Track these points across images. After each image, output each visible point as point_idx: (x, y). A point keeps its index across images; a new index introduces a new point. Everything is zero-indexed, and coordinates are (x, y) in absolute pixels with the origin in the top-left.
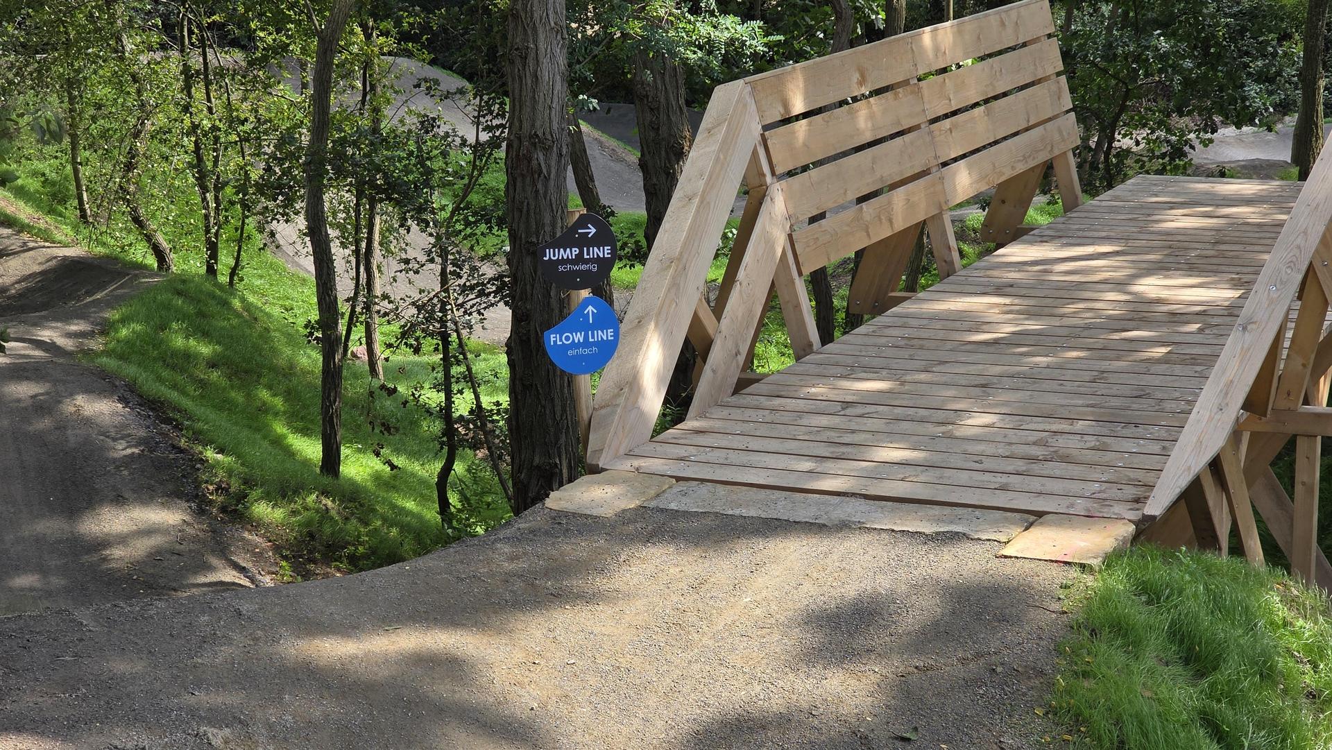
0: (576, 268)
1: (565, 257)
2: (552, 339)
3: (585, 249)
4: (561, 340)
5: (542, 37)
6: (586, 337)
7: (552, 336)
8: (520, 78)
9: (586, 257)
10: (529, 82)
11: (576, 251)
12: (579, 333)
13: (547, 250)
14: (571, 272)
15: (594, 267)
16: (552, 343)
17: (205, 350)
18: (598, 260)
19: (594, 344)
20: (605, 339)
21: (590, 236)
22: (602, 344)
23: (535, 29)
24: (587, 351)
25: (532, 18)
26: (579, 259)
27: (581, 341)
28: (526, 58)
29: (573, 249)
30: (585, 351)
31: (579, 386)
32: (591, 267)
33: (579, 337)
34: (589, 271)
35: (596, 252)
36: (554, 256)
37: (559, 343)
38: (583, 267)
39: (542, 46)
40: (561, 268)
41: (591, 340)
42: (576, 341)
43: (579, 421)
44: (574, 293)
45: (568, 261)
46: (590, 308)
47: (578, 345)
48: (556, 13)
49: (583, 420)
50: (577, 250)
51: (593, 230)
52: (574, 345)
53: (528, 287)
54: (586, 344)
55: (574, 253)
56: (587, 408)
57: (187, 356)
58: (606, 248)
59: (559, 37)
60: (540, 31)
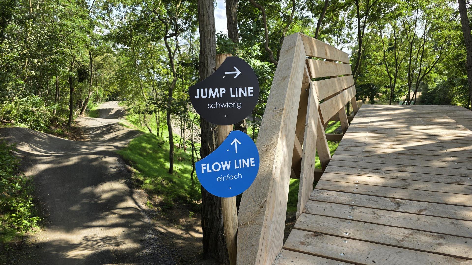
0: (223, 106)
1: (214, 96)
2: (203, 168)
3: (231, 89)
4: (211, 169)
5: (209, 59)
6: (232, 165)
7: (203, 165)
8: (203, 71)
9: (232, 96)
10: (206, 73)
11: (223, 91)
12: (226, 162)
13: (198, 90)
14: (219, 109)
15: (239, 105)
16: (203, 172)
17: (149, 146)
18: (242, 99)
19: (240, 170)
20: (248, 166)
21: (235, 77)
22: (245, 170)
23: (207, 57)
24: (233, 177)
25: (206, 53)
26: (226, 98)
27: (228, 168)
28: (204, 65)
29: (221, 89)
30: (231, 178)
31: (226, 209)
32: (237, 105)
33: (226, 166)
34: (235, 108)
35: (241, 92)
36: (204, 95)
37: (209, 171)
38: (230, 105)
39: (209, 62)
40: (210, 106)
41: (236, 167)
42: (224, 169)
43: (226, 237)
44: (222, 128)
45: (216, 100)
46: (236, 140)
47: (226, 172)
48: (213, 52)
49: (229, 236)
50: (224, 89)
51: (238, 72)
52: (222, 173)
53: (206, 133)
54: (232, 171)
55: (222, 93)
56: (234, 225)
57: (145, 148)
58: (249, 88)
59: (214, 59)
60: (209, 57)
